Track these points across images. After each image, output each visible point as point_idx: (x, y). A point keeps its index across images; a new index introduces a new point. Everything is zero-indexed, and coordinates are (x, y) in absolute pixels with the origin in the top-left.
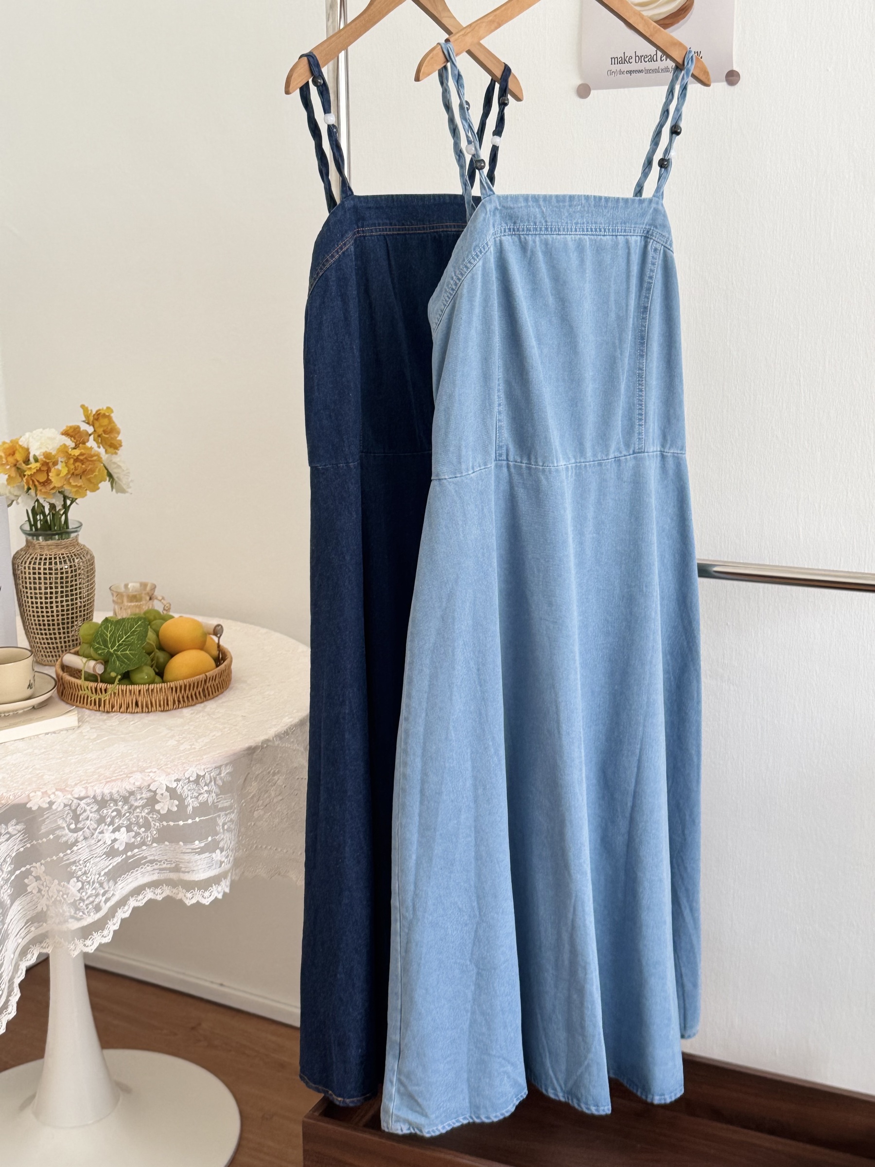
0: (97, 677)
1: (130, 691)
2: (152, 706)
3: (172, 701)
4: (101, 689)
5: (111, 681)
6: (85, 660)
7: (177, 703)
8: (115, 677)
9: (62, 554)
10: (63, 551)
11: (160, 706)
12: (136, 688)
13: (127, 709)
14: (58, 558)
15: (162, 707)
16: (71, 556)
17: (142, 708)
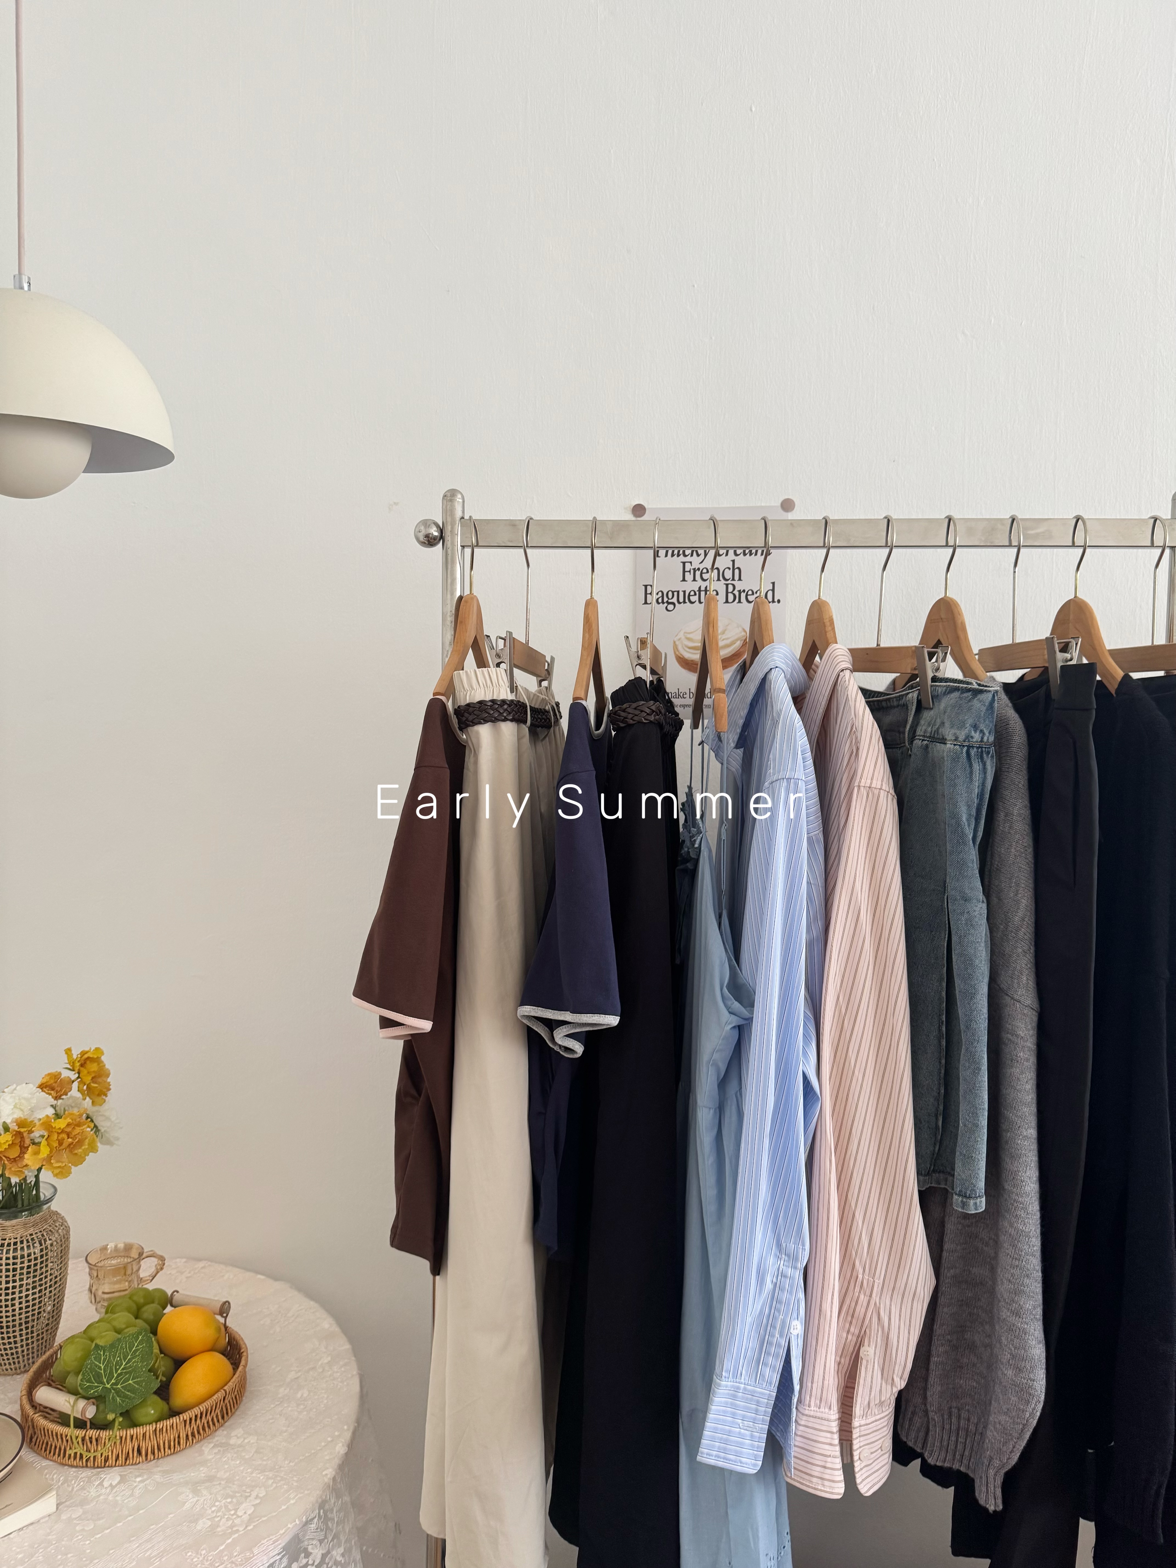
0: (86, 1422)
1: (132, 1437)
2: (159, 1449)
3: (185, 1436)
4: (91, 1438)
5: (106, 1426)
6: (72, 1399)
7: (190, 1438)
8: (114, 1420)
9: (31, 1235)
10: (31, 1231)
11: (170, 1448)
12: (140, 1430)
13: (126, 1460)
14: (25, 1242)
15: (172, 1450)
16: (43, 1235)
17: (147, 1455)
